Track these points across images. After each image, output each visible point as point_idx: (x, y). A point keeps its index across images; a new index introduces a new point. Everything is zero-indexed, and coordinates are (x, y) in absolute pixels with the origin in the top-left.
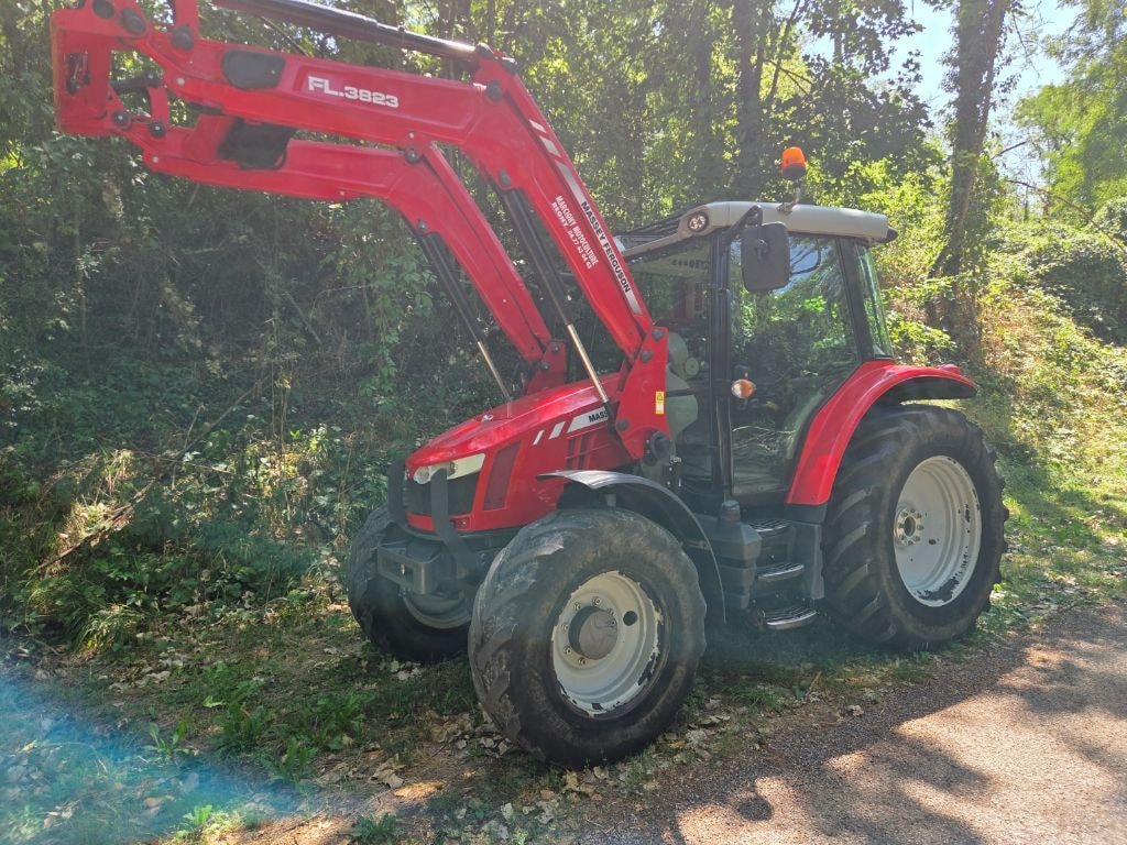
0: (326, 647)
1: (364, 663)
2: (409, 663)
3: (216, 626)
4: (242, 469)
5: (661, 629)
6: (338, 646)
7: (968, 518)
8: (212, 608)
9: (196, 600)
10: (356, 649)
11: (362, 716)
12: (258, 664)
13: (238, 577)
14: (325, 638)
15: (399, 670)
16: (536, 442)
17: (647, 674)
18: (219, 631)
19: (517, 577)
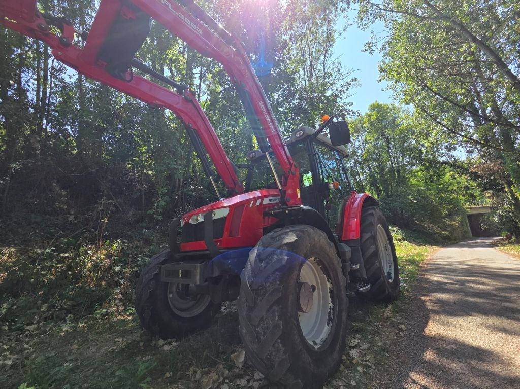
0: (116, 338)
1: (141, 344)
2: (169, 340)
3: (45, 336)
4: (77, 256)
5: (331, 292)
6: (124, 337)
7: (387, 250)
8: (45, 326)
9: (35, 322)
10: (136, 336)
11: (148, 379)
12: (69, 355)
13: (65, 307)
14: (115, 334)
15: (164, 345)
16: (251, 206)
17: (330, 320)
18: (46, 338)
19: (275, 257)
